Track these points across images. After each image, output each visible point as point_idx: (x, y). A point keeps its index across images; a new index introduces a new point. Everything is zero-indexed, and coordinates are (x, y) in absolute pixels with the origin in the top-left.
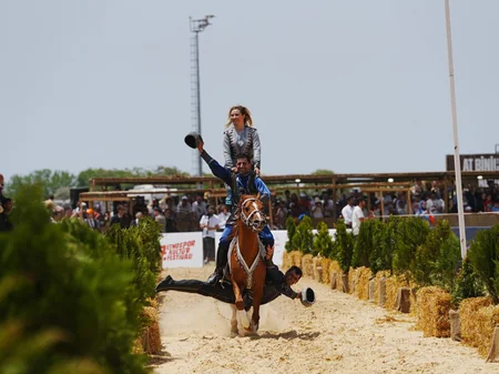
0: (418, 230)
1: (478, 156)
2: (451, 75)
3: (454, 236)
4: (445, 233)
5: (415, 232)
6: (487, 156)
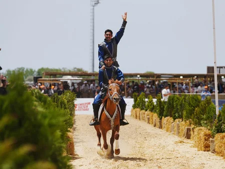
0: (196, 100)
1: (222, 67)
2: (214, 29)
3: (213, 104)
4: (208, 102)
5: (194, 101)
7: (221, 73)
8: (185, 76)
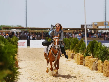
0: (76, 41)
1: (88, 25)
2: (85, 6)
3: (84, 42)
4: (82, 42)
5: (75, 41)
6: (90, 25)
7: (87, 28)
8: (71, 29)
